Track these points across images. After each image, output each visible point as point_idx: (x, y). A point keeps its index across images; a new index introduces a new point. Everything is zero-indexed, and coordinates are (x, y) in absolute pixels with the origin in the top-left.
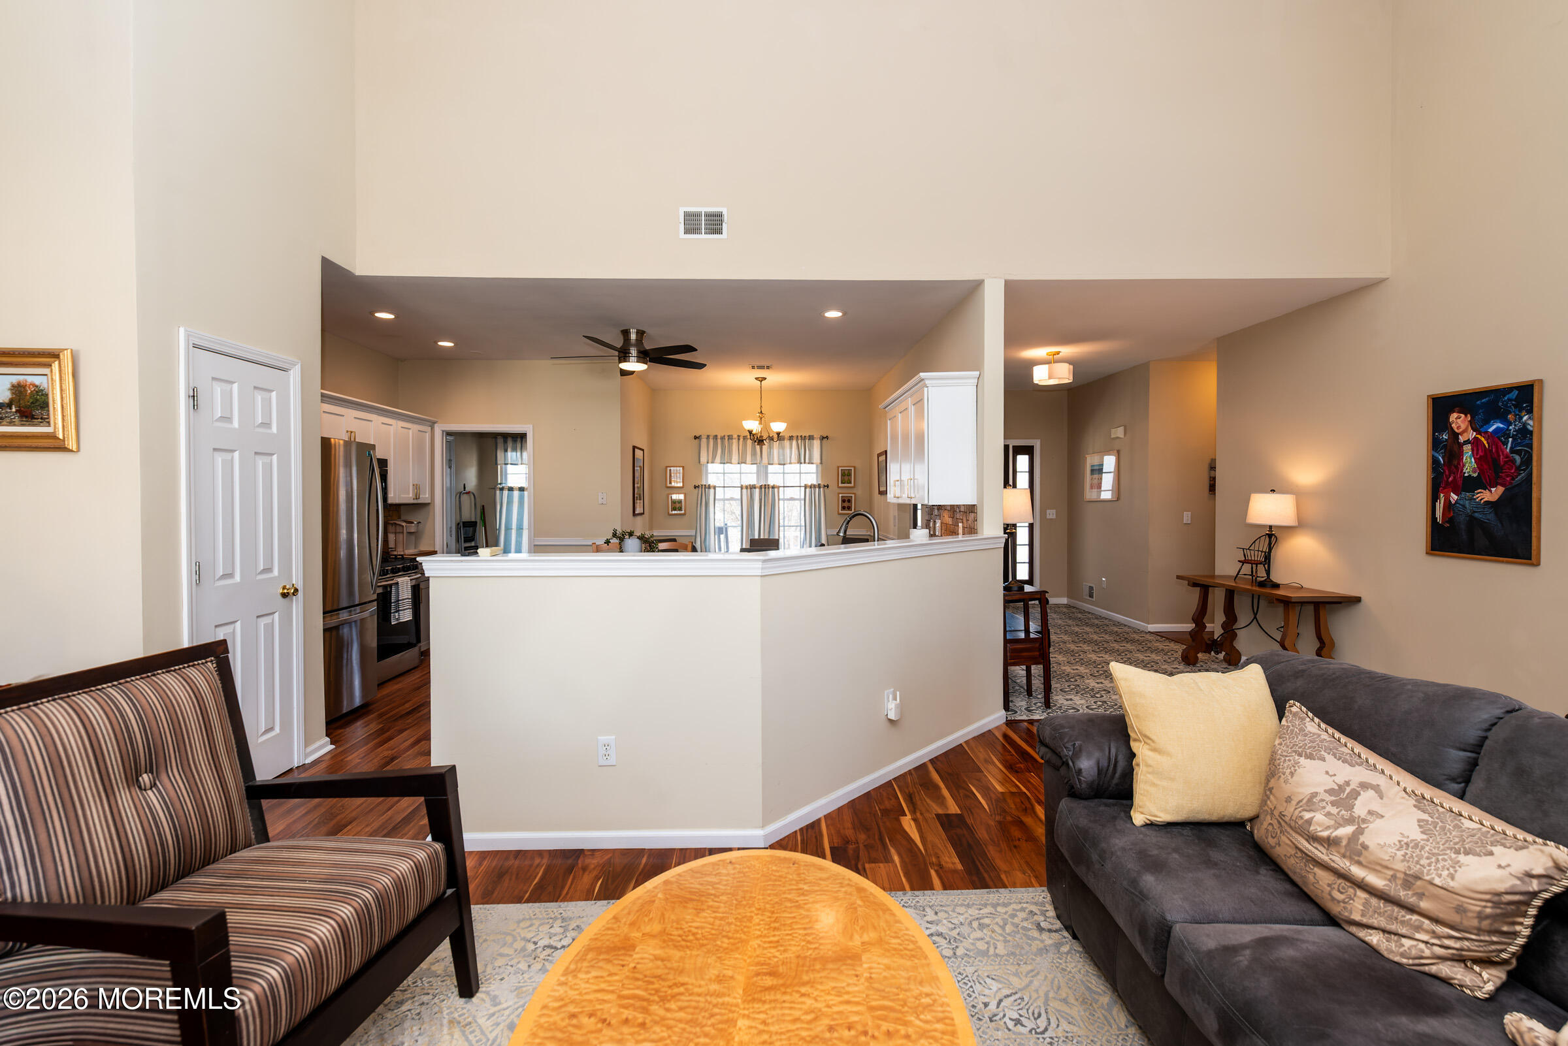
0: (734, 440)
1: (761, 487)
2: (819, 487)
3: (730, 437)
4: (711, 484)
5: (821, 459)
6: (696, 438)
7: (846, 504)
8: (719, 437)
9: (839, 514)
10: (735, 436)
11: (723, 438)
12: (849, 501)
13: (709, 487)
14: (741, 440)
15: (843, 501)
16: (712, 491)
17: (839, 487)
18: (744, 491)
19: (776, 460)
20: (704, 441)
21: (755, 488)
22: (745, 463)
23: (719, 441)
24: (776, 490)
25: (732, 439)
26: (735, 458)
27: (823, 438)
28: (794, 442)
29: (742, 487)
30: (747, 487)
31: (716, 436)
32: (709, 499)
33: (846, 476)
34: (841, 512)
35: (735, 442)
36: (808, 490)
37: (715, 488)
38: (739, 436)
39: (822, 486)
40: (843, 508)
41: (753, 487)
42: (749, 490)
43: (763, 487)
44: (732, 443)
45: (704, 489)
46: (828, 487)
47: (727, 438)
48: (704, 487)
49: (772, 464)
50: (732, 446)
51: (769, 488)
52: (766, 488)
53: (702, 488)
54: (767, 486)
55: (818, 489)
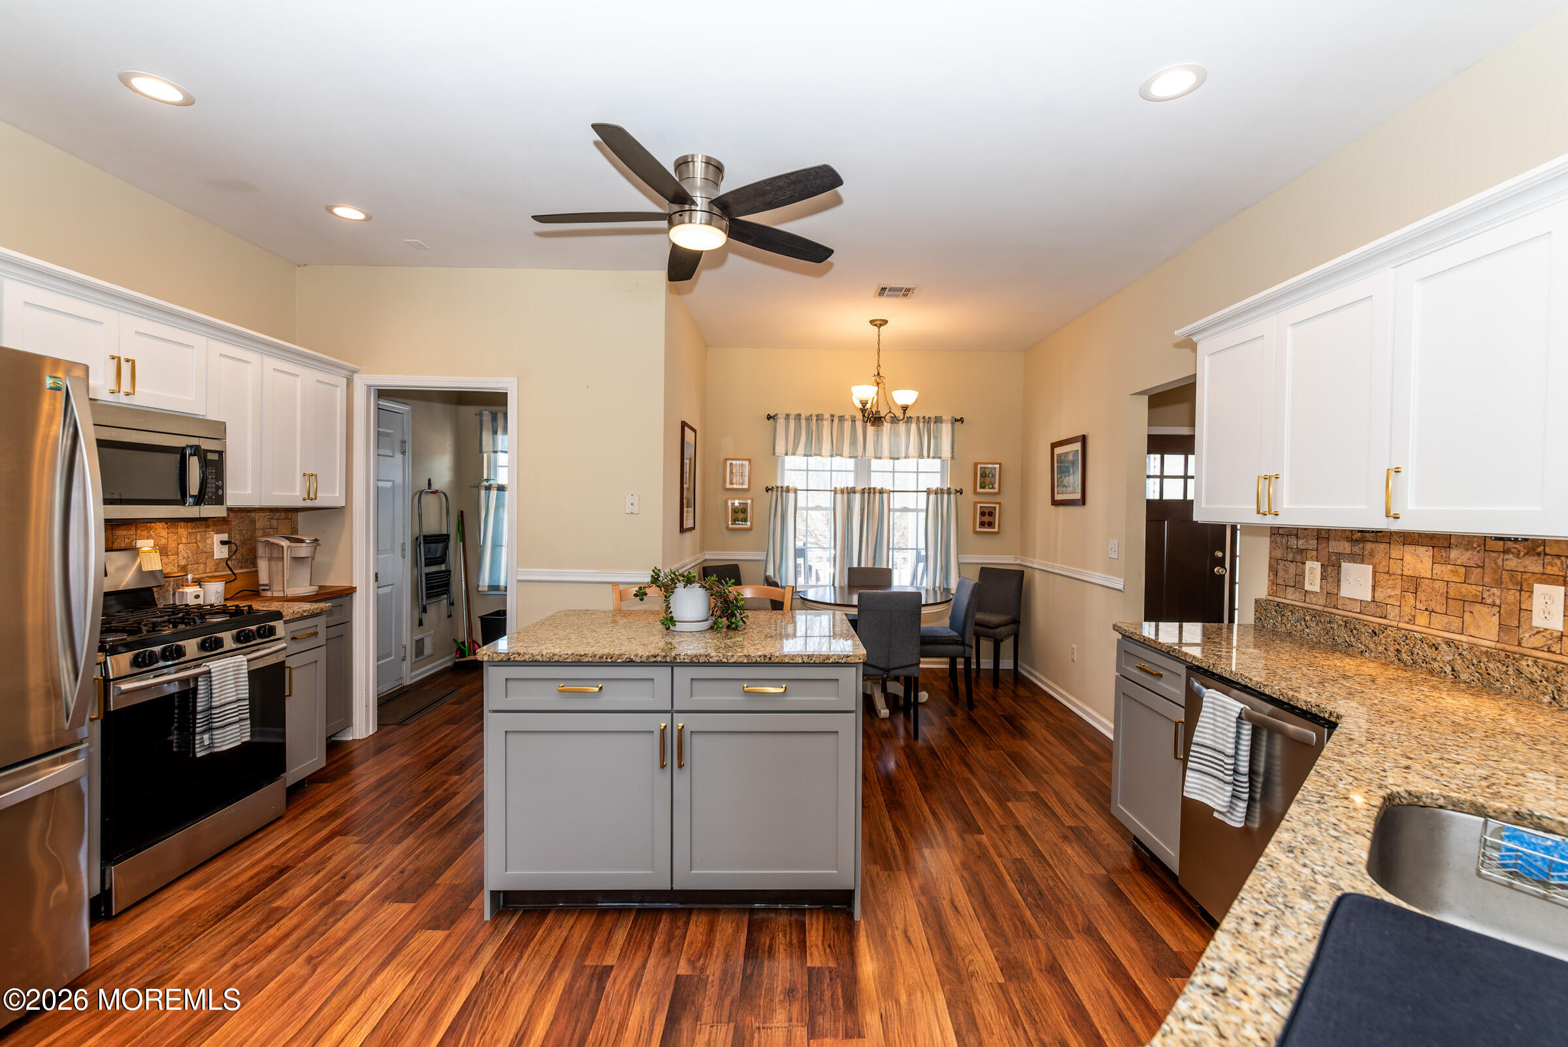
0: (825, 422)
1: (863, 492)
2: (949, 493)
3: (820, 418)
4: (791, 486)
5: (953, 452)
6: (769, 417)
7: (986, 519)
8: (803, 417)
9: (976, 532)
10: (827, 416)
11: (809, 419)
12: (991, 514)
13: (788, 490)
14: (836, 421)
15: (983, 514)
16: (791, 495)
17: (975, 492)
18: (839, 496)
19: (886, 453)
20: (781, 422)
21: (854, 492)
22: (841, 455)
23: (803, 422)
24: (885, 496)
25: (822, 419)
26: (826, 447)
27: (956, 420)
28: (913, 427)
29: (835, 491)
30: (842, 492)
31: (800, 415)
32: (787, 508)
33: (984, 478)
34: (978, 529)
35: (826, 424)
36: (932, 497)
37: (796, 491)
38: (832, 416)
39: (953, 491)
40: (982, 524)
41: (852, 491)
42: (846, 495)
43: (866, 491)
44: (823, 426)
45: (779, 493)
46: (961, 493)
47: (814, 418)
48: (780, 490)
49: (880, 458)
50: (822, 430)
51: (874, 493)
52: (869, 493)
53: (777, 491)
54: (872, 491)
55: (946, 496)
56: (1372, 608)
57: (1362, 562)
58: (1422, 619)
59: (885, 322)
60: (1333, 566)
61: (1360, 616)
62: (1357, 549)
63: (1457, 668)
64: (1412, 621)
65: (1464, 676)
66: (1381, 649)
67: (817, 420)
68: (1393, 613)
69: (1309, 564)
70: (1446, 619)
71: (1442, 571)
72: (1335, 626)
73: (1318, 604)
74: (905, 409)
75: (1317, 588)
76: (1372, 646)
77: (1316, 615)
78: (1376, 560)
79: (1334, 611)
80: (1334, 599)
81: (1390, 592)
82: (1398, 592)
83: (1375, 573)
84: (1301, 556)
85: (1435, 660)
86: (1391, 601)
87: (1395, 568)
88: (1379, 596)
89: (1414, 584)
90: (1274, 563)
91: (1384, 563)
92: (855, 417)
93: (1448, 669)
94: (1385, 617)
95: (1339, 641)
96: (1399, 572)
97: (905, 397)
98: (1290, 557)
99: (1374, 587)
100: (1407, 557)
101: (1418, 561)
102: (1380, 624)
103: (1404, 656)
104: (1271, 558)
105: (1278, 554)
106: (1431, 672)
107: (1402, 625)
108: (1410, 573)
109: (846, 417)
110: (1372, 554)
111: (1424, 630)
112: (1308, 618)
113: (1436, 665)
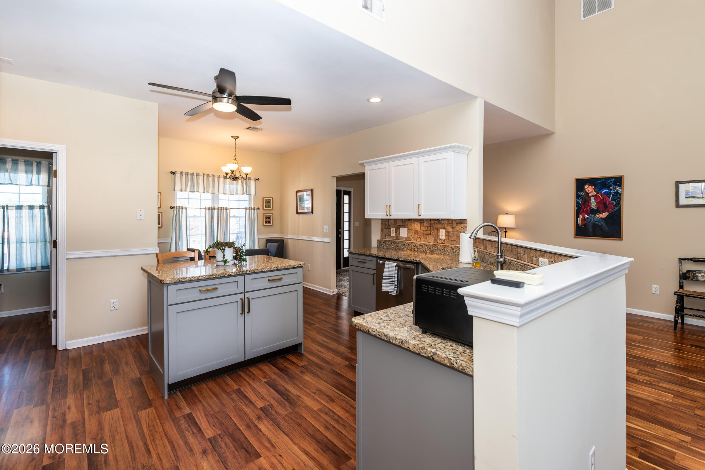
0: (200, 177)
1: (218, 209)
2: (254, 210)
3: (197, 174)
4: (183, 206)
5: (255, 193)
6: (172, 173)
7: (268, 220)
8: (189, 173)
10: (201, 174)
11: (192, 175)
12: (269, 218)
13: (182, 208)
14: (206, 176)
15: (266, 218)
16: (184, 210)
17: (263, 209)
18: (207, 211)
19: (228, 192)
20: (178, 175)
21: (214, 209)
22: (208, 192)
23: (189, 176)
24: (228, 211)
25: (199, 175)
26: (201, 189)
27: (257, 179)
28: (239, 181)
29: (205, 209)
30: (209, 209)
31: (188, 173)
32: (182, 217)
33: (268, 203)
34: (265, 224)
35: (201, 178)
36: (248, 211)
37: (186, 209)
38: (204, 174)
39: (256, 209)
40: (266, 222)
41: (213, 209)
42: (210, 210)
43: (220, 208)
44: (199, 178)
45: (178, 209)
46: (259, 209)
47: (195, 175)
48: (178, 208)
49: (226, 194)
50: (199, 181)
51: (223, 209)
52: (221, 209)
53: (177, 208)
54: (222, 208)
55: (253, 211)
56: (408, 239)
57: (405, 227)
58: (419, 240)
59: (238, 137)
60: (398, 229)
61: (405, 241)
62: (404, 224)
63: (427, 250)
64: (416, 241)
65: (428, 252)
66: (410, 248)
67: (196, 176)
68: (412, 239)
69: (392, 229)
70: (424, 239)
71: (423, 228)
72: (399, 244)
73: (395, 239)
74: (247, 174)
75: (394, 235)
76: (408, 248)
77: (394, 242)
78: (408, 227)
79: (399, 241)
80: (398, 238)
81: (412, 234)
82: (413, 234)
83: (408, 230)
84: (389, 227)
85: (422, 249)
86: (412, 236)
87: (413, 228)
88: (409, 235)
89: (417, 231)
90: (382, 229)
91: (410, 227)
92: (214, 175)
93: (425, 251)
94: (411, 241)
95: (401, 248)
96: (414, 229)
97: (247, 170)
98: (387, 227)
99: (408, 233)
100: (415, 225)
101: (417, 226)
102: (410, 242)
103: (416, 249)
104: (381, 228)
105: (383, 227)
106: (421, 252)
107: (415, 242)
108: (416, 229)
109: (210, 175)
110: (407, 225)
111: (420, 242)
112: (392, 243)
113: (422, 250)
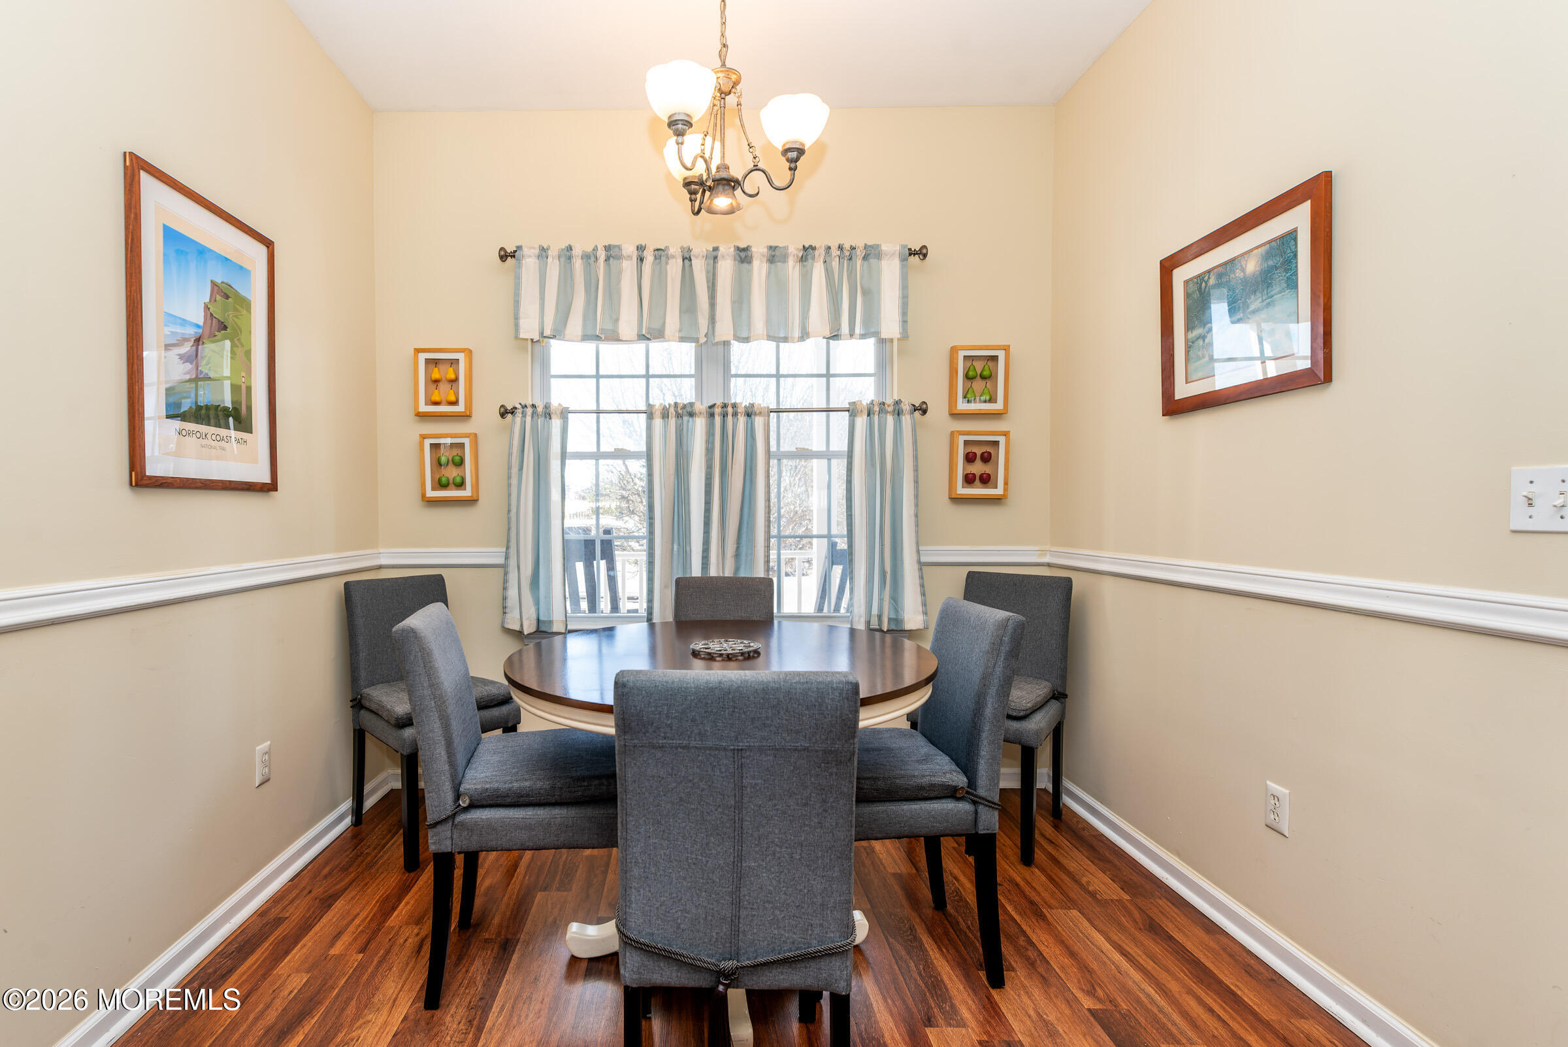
1: (710, 412)
2: (898, 413)
3: (613, 254)
4: (554, 404)
5: (904, 322)
6: (504, 256)
7: (978, 468)
8: (577, 252)
9: (956, 497)
10: (629, 249)
11: (590, 256)
12: (986, 458)
13: (547, 412)
14: (649, 258)
15: (970, 458)
16: (556, 423)
17: (954, 410)
18: (658, 422)
19: (760, 326)
20: (530, 263)
21: (691, 415)
22: (662, 336)
23: (578, 264)
24: (759, 421)
25: (619, 257)
26: (628, 320)
27: (912, 253)
28: (818, 269)
29: (650, 414)
30: (665, 415)
31: (570, 249)
32: (546, 450)
34: (961, 490)
36: (861, 422)
37: (566, 414)
38: (641, 248)
39: (906, 407)
40: (969, 480)
41: (685, 412)
42: (672, 421)
43: (717, 410)
44: (620, 272)
45: (529, 419)
46: (924, 412)
47: (602, 255)
48: (529, 411)
49: (748, 336)
50: (619, 281)
51: (735, 414)
52: (725, 416)
53: (524, 415)
54: (730, 410)
55: (890, 419)
67: (607, 259)
92: (690, 250)
109: (672, 251)
